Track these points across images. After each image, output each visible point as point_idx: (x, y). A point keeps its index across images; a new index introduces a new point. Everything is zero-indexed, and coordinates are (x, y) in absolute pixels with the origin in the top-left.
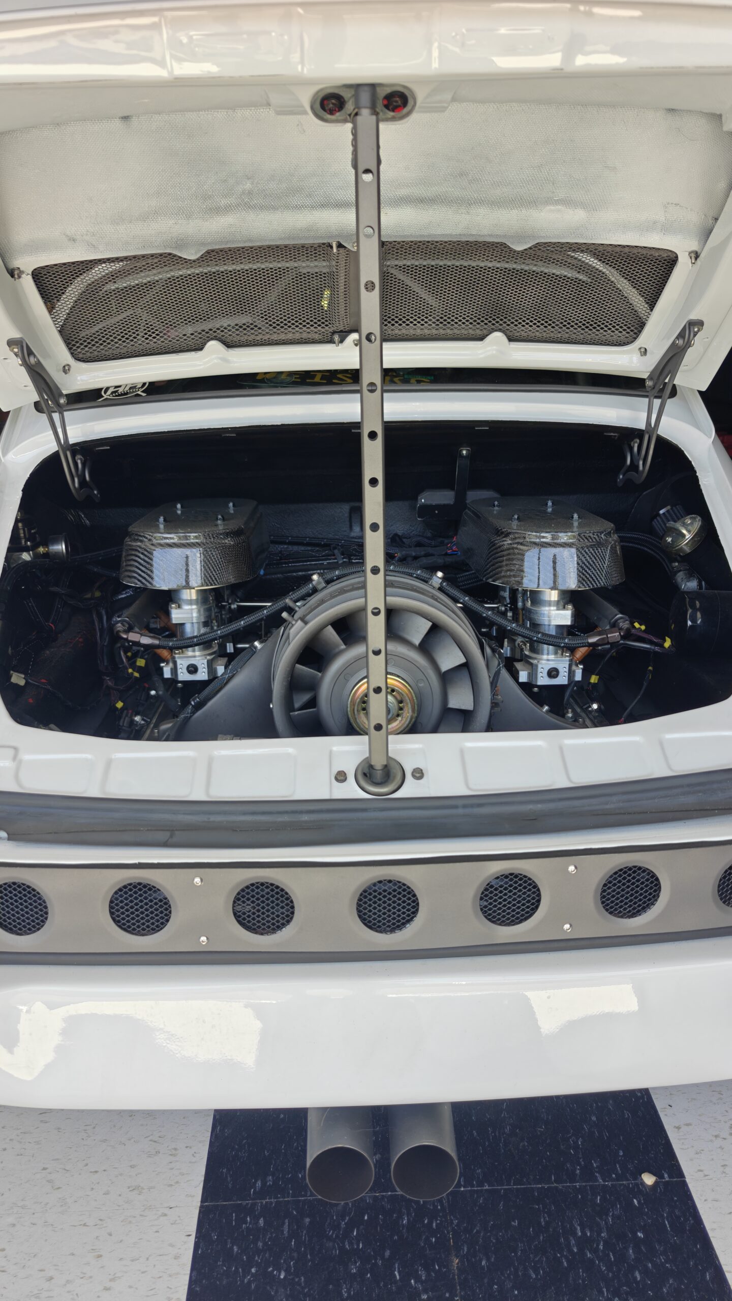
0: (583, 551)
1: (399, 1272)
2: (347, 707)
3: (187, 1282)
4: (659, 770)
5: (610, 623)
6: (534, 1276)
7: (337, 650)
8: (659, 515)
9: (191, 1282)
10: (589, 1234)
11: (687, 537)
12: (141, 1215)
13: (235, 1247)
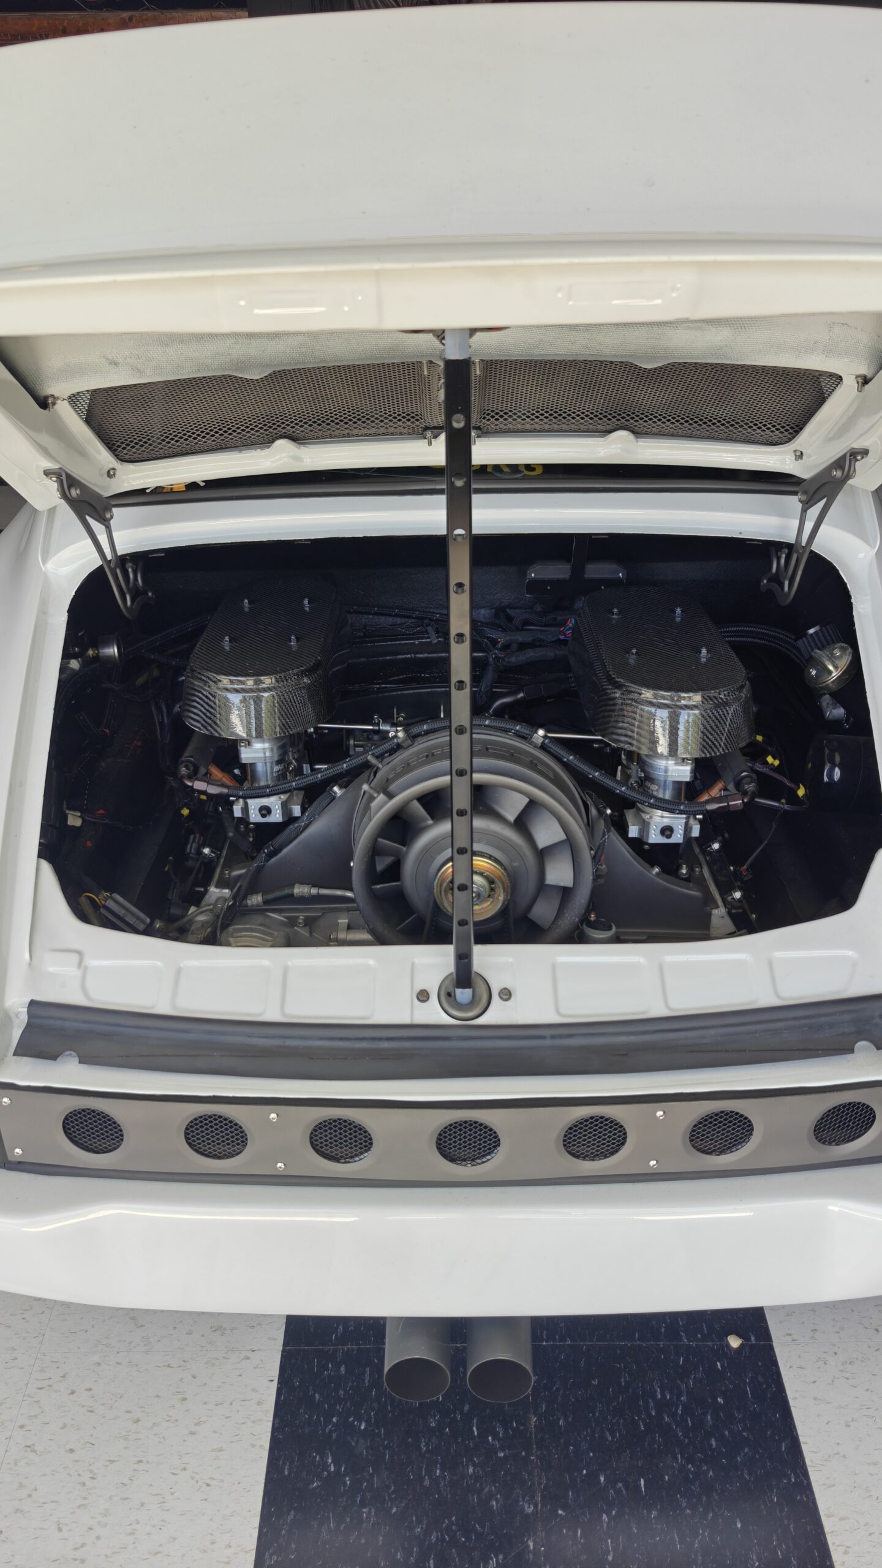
0: (705, 714)
1: (477, 1428)
2: (434, 889)
3: (270, 1429)
4: (764, 998)
5: (734, 779)
6: (610, 1439)
7: (423, 824)
8: (806, 635)
9: (275, 1430)
10: (668, 1397)
11: (833, 675)
12: (224, 1358)
13: (317, 1395)
